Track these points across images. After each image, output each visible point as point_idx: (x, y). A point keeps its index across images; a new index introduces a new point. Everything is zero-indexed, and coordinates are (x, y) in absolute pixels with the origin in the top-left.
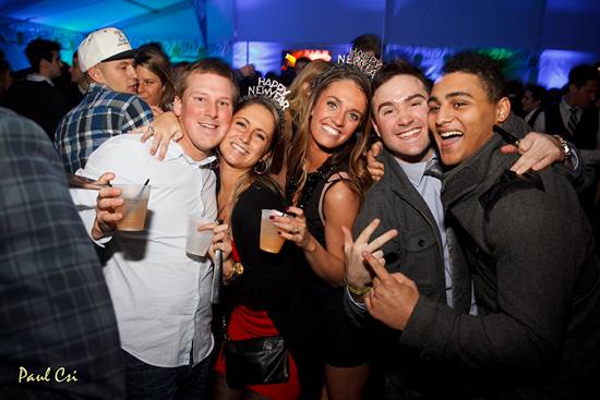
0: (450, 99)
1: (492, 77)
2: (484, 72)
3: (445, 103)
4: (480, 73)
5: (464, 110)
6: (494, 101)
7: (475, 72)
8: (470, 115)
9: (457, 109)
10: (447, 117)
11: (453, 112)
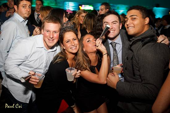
0: (131, 17)
1: (143, 11)
2: (141, 10)
3: (130, 18)
4: (140, 10)
5: (135, 20)
6: (144, 18)
7: (138, 10)
8: (136, 22)
9: (133, 20)
10: (130, 22)
11: (131, 21)
